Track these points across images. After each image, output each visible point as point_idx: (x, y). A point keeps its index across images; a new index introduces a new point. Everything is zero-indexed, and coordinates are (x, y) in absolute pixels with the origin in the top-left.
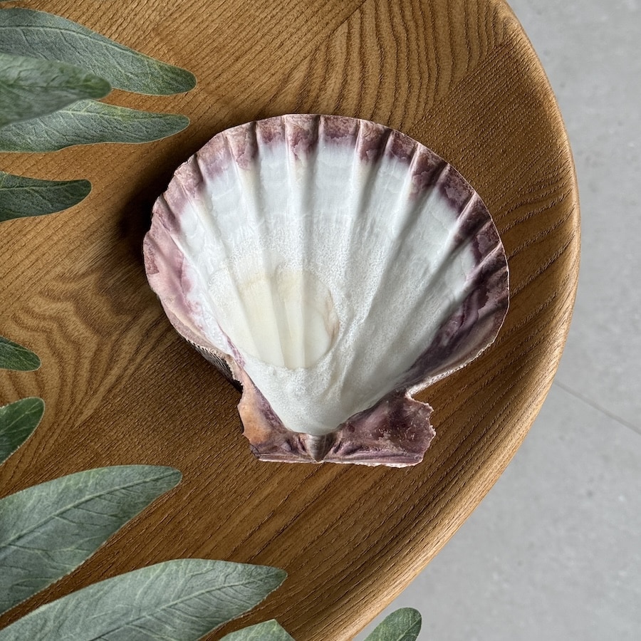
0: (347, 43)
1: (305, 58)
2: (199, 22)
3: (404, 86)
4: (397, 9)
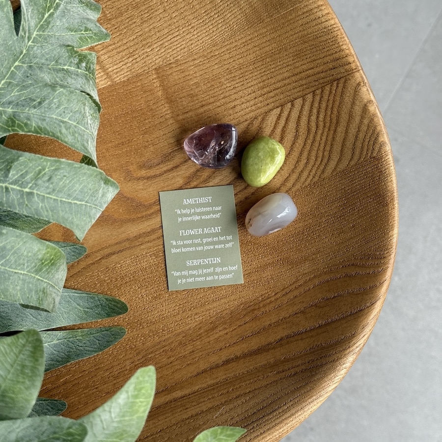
0: (276, 121)
1: (246, 120)
2: (186, 74)
3: (304, 161)
4: (315, 111)
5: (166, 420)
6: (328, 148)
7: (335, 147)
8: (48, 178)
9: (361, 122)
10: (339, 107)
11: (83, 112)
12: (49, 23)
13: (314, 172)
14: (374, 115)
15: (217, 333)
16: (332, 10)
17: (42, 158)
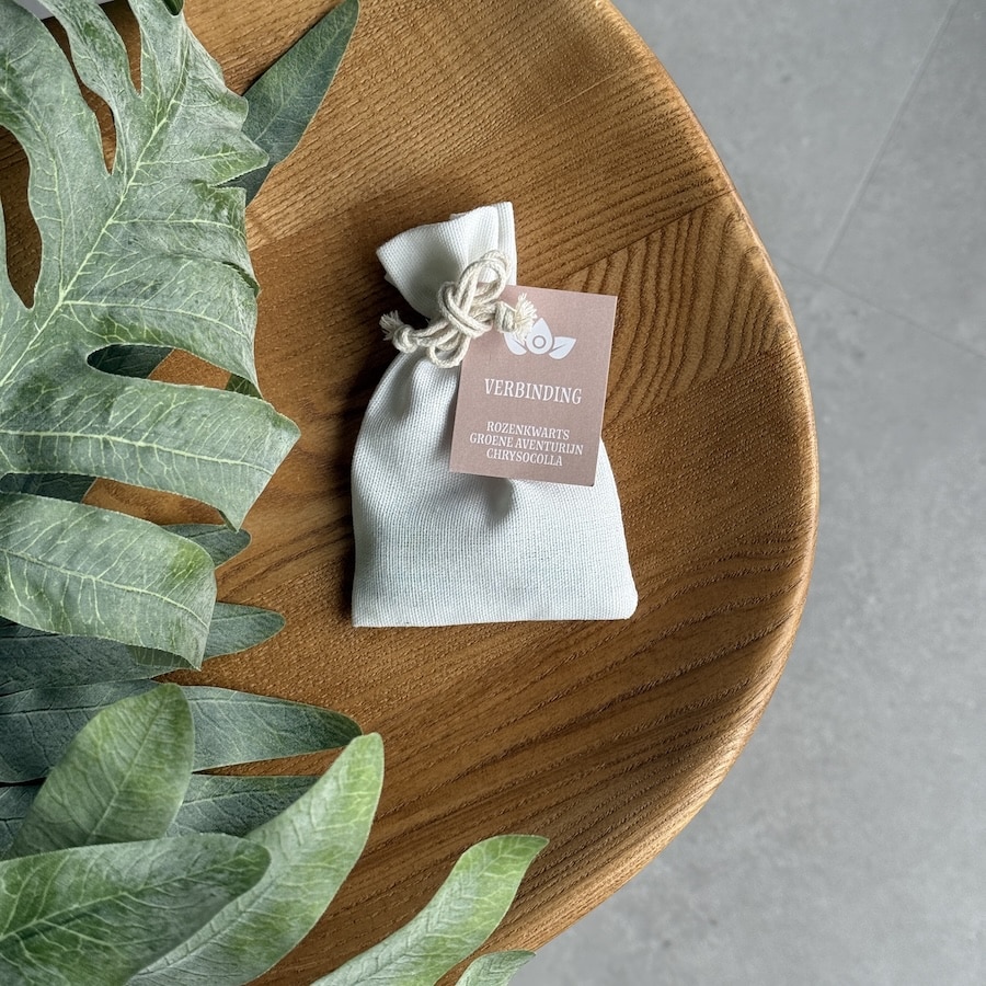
3: (636, 367)
4: (653, 272)
5: (405, 864)
6: (680, 340)
7: (693, 337)
8: (175, 421)
9: (739, 288)
10: (696, 262)
11: (229, 299)
12: (161, 142)
13: (656, 385)
14: (763, 274)
15: (490, 699)
16: (674, 83)
17: (163, 386)
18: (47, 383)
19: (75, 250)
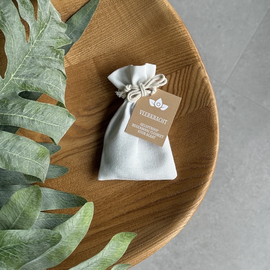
4: (177, 81)
5: (96, 242)
7: (187, 101)
8: (41, 113)
9: (201, 88)
10: (189, 80)
11: (58, 80)
12: (42, 35)
14: (208, 84)
18: (7, 100)
19: (17, 64)
